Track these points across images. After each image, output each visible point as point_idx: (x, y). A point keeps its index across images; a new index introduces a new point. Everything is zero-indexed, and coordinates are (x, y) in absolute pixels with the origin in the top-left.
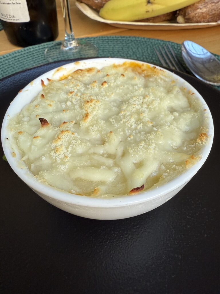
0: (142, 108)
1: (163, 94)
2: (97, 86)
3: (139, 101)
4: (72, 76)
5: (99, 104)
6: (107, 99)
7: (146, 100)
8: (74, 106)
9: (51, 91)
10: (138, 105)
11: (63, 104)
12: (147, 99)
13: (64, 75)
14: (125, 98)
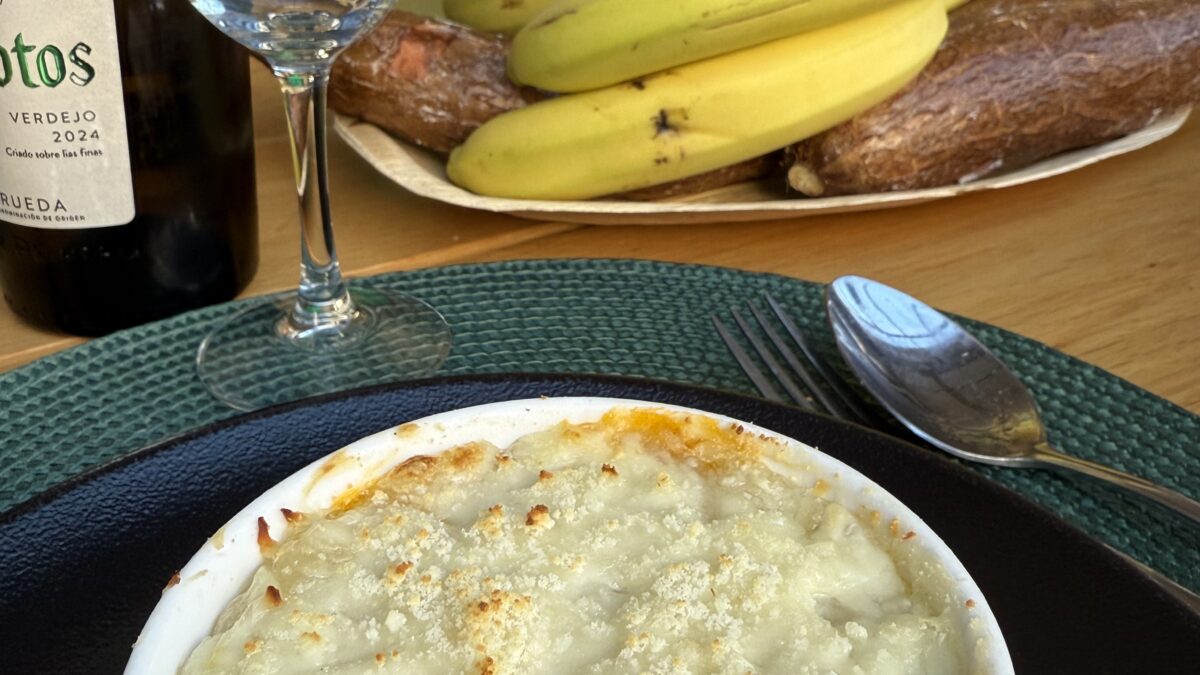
0: (714, 616)
1: (790, 546)
2: (508, 527)
3: (695, 586)
4: (388, 491)
5: (529, 613)
6: (558, 587)
7: (722, 579)
8: (423, 631)
9: (306, 569)
10: (694, 603)
11: (368, 627)
12: (727, 570)
13: (350, 486)
14: (635, 573)
